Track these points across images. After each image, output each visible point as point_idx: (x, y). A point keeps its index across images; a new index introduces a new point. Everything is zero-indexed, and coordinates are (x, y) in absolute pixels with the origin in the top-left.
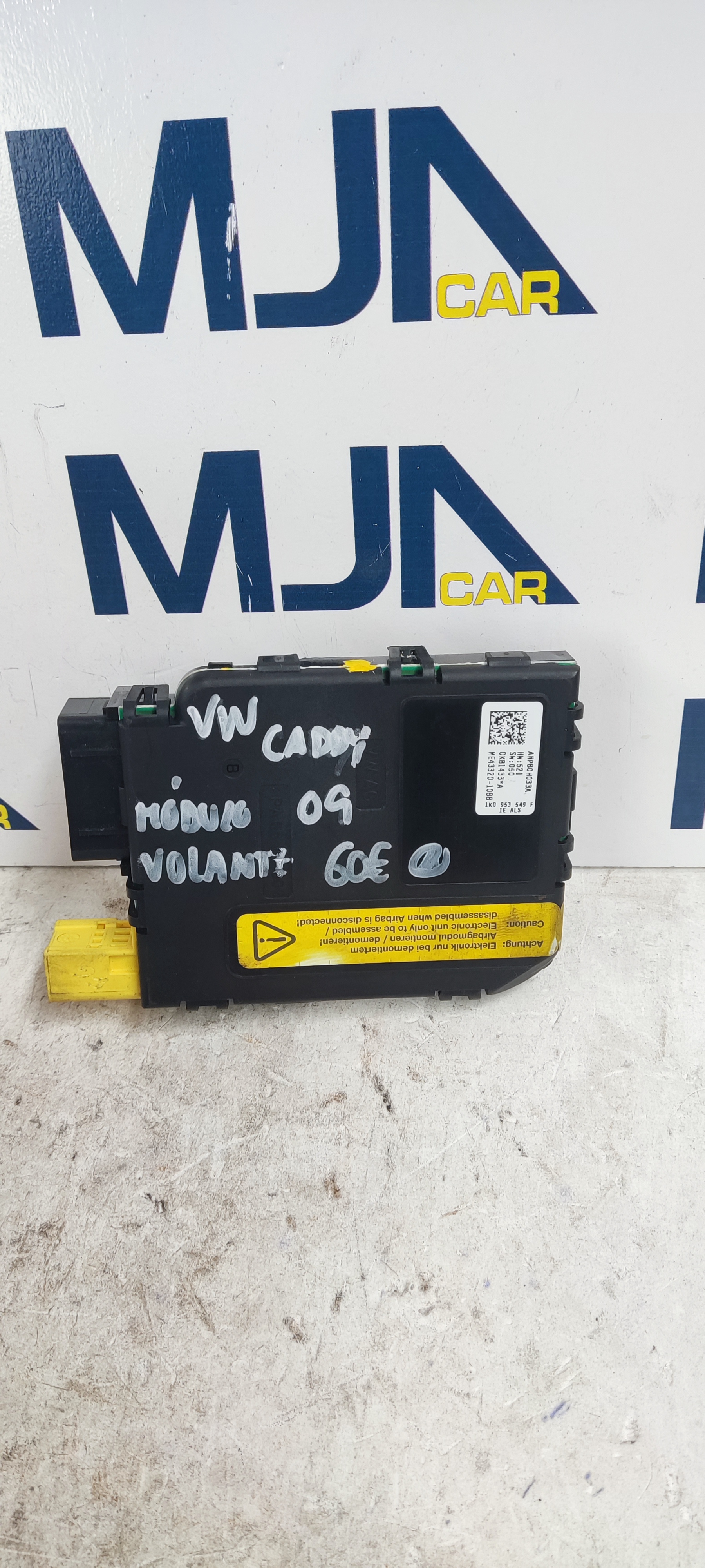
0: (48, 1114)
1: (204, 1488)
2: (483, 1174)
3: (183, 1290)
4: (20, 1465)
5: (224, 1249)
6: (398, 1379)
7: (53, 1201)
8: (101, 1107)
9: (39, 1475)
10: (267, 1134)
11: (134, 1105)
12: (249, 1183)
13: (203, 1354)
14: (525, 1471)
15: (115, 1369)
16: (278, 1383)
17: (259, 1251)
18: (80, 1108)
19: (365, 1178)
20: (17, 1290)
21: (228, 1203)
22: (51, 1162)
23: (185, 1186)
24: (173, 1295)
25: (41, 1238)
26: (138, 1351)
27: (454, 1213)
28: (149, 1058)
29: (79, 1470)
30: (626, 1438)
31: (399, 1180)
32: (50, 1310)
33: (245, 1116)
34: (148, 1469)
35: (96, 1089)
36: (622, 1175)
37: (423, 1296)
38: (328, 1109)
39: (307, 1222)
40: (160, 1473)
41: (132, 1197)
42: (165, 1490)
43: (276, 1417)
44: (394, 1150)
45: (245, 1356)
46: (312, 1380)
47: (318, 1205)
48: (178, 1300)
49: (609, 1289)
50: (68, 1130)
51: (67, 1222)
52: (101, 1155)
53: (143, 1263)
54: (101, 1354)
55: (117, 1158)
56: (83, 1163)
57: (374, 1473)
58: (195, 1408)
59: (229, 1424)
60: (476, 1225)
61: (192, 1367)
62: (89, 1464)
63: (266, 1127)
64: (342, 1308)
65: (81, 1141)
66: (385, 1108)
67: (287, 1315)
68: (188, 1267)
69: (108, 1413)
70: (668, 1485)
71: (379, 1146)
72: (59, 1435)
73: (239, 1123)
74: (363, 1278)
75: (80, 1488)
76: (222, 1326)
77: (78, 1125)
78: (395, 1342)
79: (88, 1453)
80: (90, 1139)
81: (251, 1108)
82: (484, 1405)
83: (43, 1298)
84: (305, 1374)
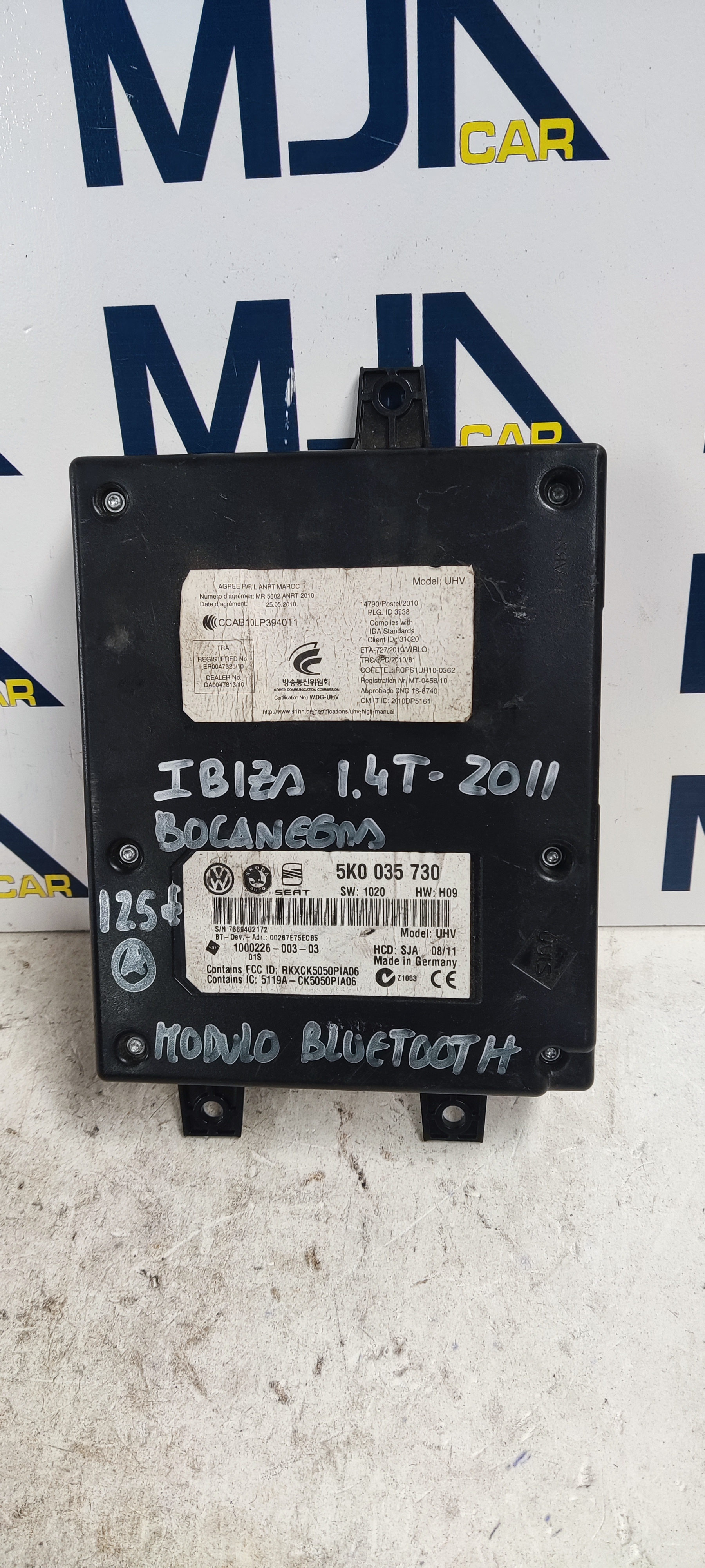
0: (49, 1197)
1: (199, 1538)
2: (451, 1245)
3: (177, 1359)
4: (30, 1522)
5: (214, 1320)
6: (376, 1435)
7: (55, 1278)
8: (98, 1189)
9: (47, 1531)
10: (252, 1211)
11: (129, 1187)
12: (236, 1257)
13: (196, 1417)
14: (491, 1515)
15: (116, 1431)
16: (265, 1442)
17: (246, 1321)
18: (79, 1191)
19: (343, 1250)
20: (23, 1360)
21: (217, 1277)
22: (52, 1242)
23: (178, 1261)
24: (168, 1363)
25: (45, 1312)
26: (136, 1414)
27: (424, 1282)
29: (84, 1525)
30: (583, 1484)
31: (373, 1252)
32: (54, 1379)
33: (232, 1195)
34: (148, 1522)
35: (93, 1173)
36: (576, 1244)
37: (397, 1359)
38: (308, 1187)
39: (290, 1293)
40: (159, 1525)
41: (128, 1273)
42: (164, 1542)
43: (264, 1472)
44: (369, 1225)
45: (235, 1417)
46: (296, 1438)
47: (300, 1277)
48: (172, 1368)
49: (565, 1348)
50: (67, 1212)
51: (69, 1297)
52: (99, 1234)
53: (140, 1335)
54: (102, 1418)
55: (114, 1237)
56: (83, 1242)
57: (354, 1521)
58: (190, 1466)
59: (221, 1479)
60: (445, 1292)
61: (187, 1428)
62: (93, 1520)
63: (251, 1205)
64: (323, 1372)
66: (361, 1186)
67: (273, 1379)
68: (181, 1337)
69: (110, 1471)
70: (619, 1525)
71: (355, 1221)
72: (66, 1493)
73: (227, 1201)
74: (342, 1343)
75: (85, 1541)
76: (212, 1391)
78: (372, 1401)
79: (92, 1509)
81: (237, 1188)
82: (453, 1457)
83: (48, 1368)
84: (291, 1432)
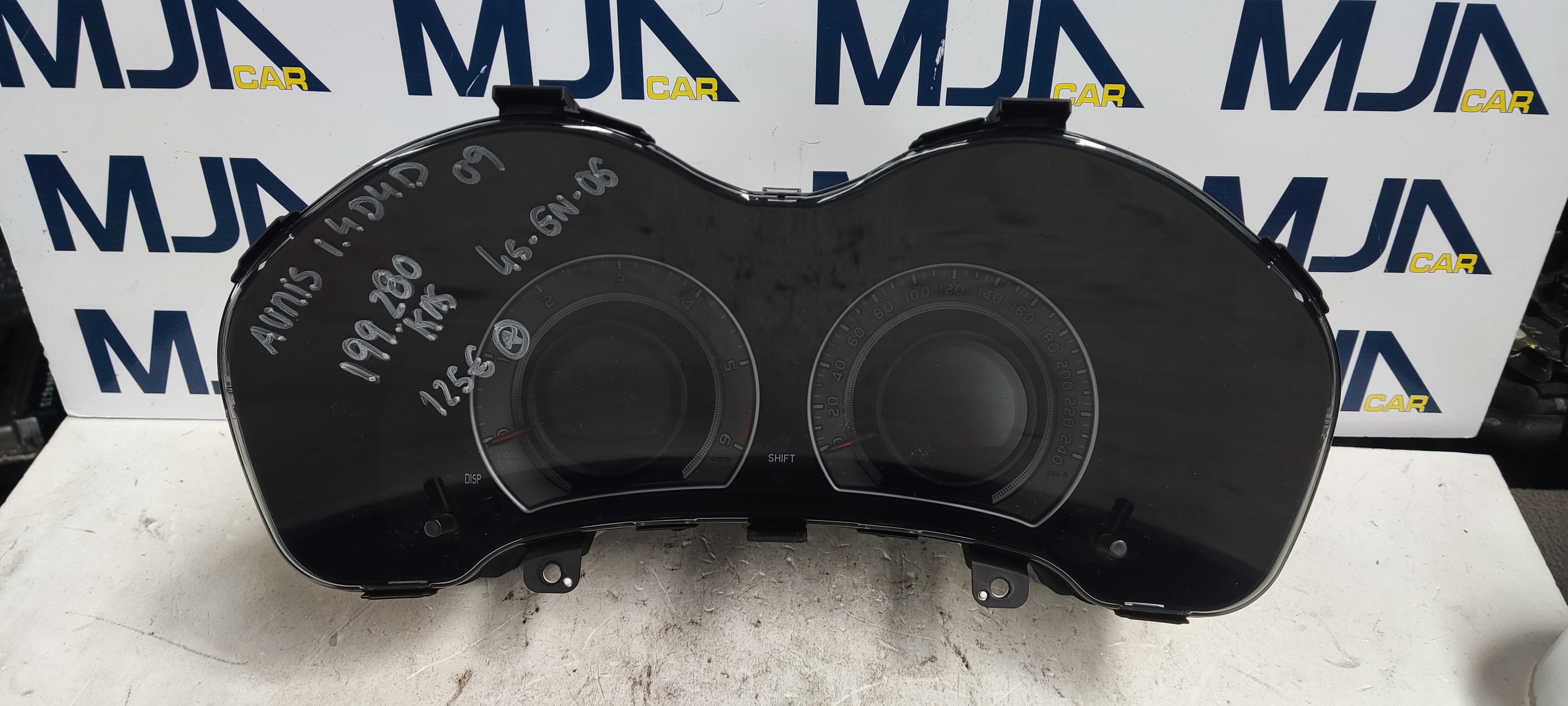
28: (795, 632)
65: (759, 687)
77: (755, 676)
80: (765, 685)
